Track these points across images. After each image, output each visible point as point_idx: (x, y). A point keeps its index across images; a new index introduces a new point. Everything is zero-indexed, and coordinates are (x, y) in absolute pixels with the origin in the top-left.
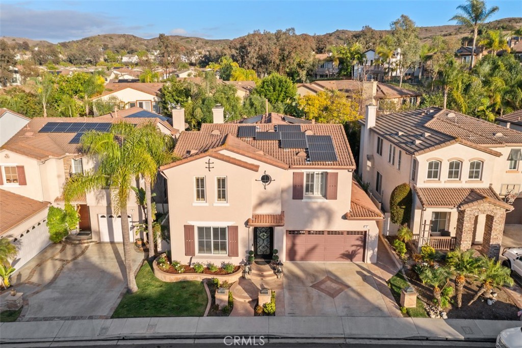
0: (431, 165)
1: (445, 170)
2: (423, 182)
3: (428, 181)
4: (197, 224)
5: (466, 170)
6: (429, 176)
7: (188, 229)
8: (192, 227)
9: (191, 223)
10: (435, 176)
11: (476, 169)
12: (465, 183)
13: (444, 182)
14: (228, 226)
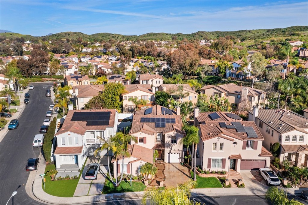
0: (286, 137)
1: (291, 138)
2: (284, 143)
3: (285, 142)
4: (212, 158)
5: (298, 138)
6: (286, 141)
7: (209, 160)
8: (211, 159)
9: (210, 157)
10: (288, 141)
11: (302, 138)
12: (298, 143)
13: (291, 143)
14: (223, 159)
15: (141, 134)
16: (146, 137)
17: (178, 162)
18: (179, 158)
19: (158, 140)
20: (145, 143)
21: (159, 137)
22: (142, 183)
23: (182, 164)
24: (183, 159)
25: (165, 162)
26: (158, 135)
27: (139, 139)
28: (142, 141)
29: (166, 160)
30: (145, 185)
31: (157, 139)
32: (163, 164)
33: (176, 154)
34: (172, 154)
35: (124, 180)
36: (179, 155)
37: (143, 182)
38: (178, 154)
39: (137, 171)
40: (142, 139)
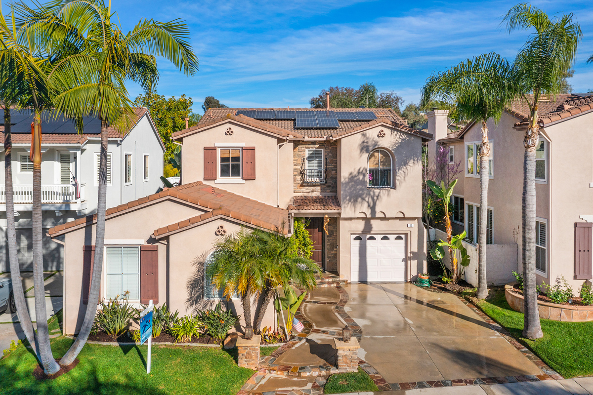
15: (229, 133)
16: (253, 149)
17: (403, 279)
18: (406, 260)
19: (308, 179)
20: (252, 177)
21: (311, 167)
22: (226, 355)
23: (421, 282)
24: (425, 263)
25: (341, 278)
26: (310, 158)
27: (223, 159)
28: (236, 171)
29: (349, 271)
30: (243, 363)
31: (302, 173)
32: (335, 285)
33: (392, 237)
34: (372, 238)
35: (116, 344)
36: (402, 242)
37: (233, 352)
38: (399, 238)
39: (198, 288)
40: (236, 159)
